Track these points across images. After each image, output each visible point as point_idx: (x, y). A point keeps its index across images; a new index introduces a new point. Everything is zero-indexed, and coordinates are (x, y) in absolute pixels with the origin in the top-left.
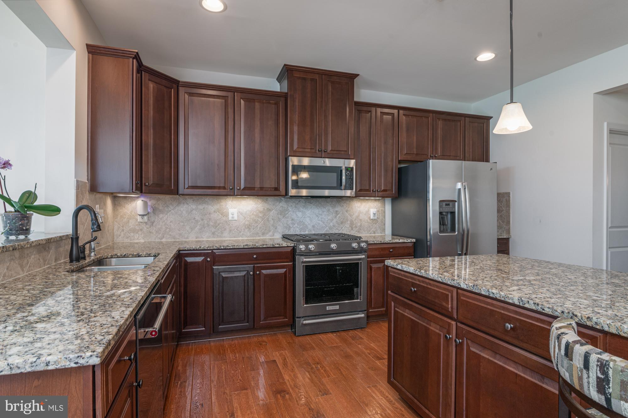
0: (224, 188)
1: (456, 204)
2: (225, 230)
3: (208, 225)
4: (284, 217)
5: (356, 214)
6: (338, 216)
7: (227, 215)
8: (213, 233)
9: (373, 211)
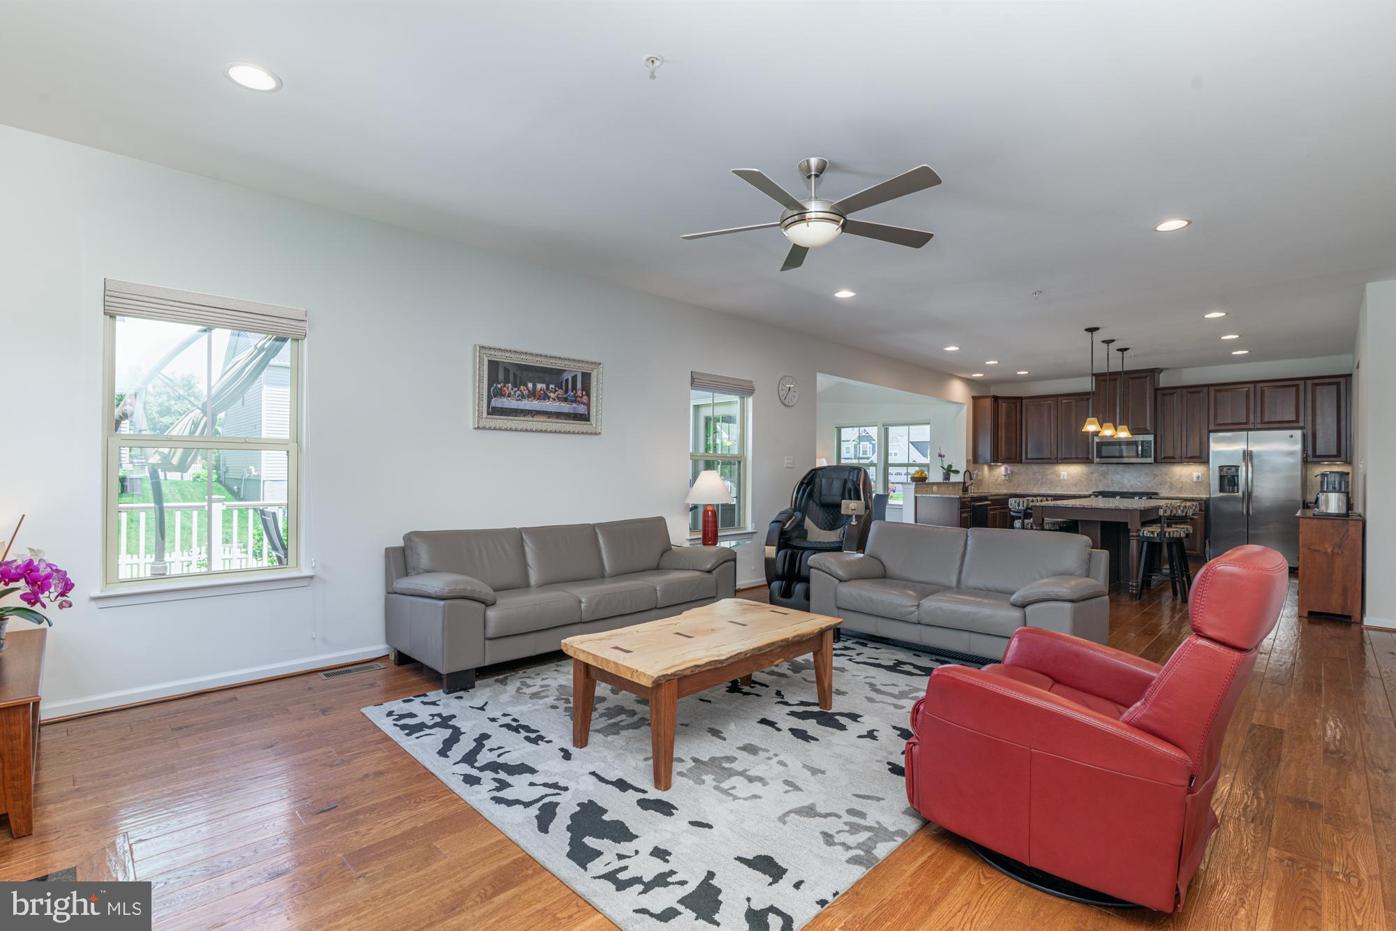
0: (1051, 459)
1: (1240, 468)
2: (1058, 486)
3: (1046, 483)
4: (1104, 478)
5: (1177, 477)
6: (1156, 480)
7: (1059, 476)
8: (1050, 488)
9: (1195, 474)
